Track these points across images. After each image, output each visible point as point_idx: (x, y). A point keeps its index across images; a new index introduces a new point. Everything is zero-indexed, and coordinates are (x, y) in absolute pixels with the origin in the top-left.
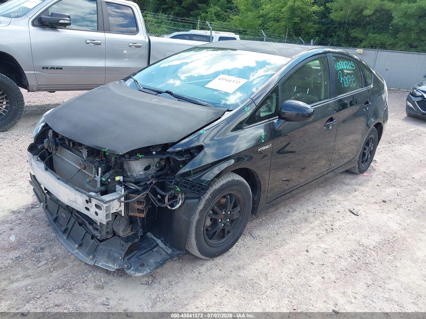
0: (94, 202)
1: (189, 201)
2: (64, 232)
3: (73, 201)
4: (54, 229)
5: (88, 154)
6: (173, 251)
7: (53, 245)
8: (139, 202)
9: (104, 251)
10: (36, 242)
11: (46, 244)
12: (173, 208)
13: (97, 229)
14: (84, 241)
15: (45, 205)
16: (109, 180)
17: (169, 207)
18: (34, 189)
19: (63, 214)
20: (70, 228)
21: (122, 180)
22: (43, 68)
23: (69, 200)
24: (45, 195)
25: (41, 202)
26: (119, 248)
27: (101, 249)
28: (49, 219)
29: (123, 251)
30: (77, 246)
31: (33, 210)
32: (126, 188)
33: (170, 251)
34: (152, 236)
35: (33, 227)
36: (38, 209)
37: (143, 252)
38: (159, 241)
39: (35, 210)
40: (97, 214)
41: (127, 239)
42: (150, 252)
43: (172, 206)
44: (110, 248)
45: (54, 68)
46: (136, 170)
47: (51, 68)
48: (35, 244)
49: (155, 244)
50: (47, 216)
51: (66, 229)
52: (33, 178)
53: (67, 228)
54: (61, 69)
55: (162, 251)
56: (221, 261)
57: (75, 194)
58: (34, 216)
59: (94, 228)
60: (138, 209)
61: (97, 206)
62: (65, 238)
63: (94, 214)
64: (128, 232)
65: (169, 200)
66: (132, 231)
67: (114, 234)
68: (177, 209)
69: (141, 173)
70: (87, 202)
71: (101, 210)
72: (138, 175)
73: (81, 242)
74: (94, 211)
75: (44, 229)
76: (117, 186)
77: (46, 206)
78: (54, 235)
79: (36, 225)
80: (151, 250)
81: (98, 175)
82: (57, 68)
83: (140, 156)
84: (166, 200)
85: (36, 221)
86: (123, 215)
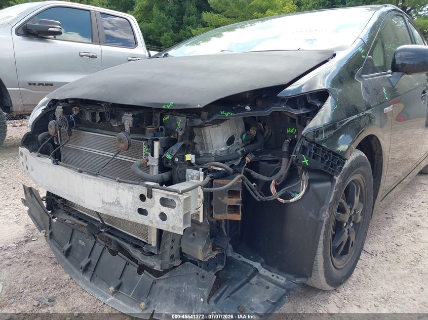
0: (158, 194)
1: (317, 186)
2: (85, 270)
3: (113, 203)
4: (66, 268)
5: (133, 121)
6: (288, 279)
7: (69, 292)
8: (232, 193)
9: (167, 291)
10: (38, 290)
11: (56, 292)
12: (291, 200)
13: (152, 254)
14: (123, 279)
15: (49, 232)
16: (177, 160)
17: (282, 201)
18: (29, 212)
19: (80, 241)
20: (94, 262)
21: (193, 161)
22: (30, 84)
23: (103, 202)
24: (49, 216)
25: (41, 229)
26: (196, 281)
27: (161, 288)
28: (55, 253)
29: (204, 287)
30: (112, 289)
31: (28, 244)
32: (206, 171)
33: (282, 280)
34: (243, 259)
35: (30, 267)
36: (36, 242)
37: (237, 285)
38: (257, 265)
39: (31, 245)
40: (163, 217)
41: (208, 265)
42: (247, 285)
43: (287, 196)
44: (178, 285)
45: (43, 85)
46: (215, 145)
47: (39, 84)
48: (38, 293)
49: (252, 271)
50: (53, 250)
51: (89, 264)
52: (29, 195)
53: (90, 262)
54: (52, 85)
55: (267, 282)
56: (349, 292)
57: (117, 189)
58: (30, 252)
59: (143, 252)
60: (230, 206)
61: (164, 202)
62: (87, 279)
63: (158, 218)
64: (209, 251)
65: (278, 188)
66: (214, 250)
67: (183, 258)
68: (298, 201)
69: (223, 149)
70: (142, 198)
71: (174, 207)
72: (218, 152)
73: (119, 282)
74: (159, 213)
75: (49, 270)
76: (189, 171)
77: (51, 234)
78: (67, 276)
79: (35, 265)
80: (248, 281)
81: (152, 155)
82: (47, 85)
83: (227, 114)
84: (273, 189)
85: (35, 259)
86: (201, 220)
